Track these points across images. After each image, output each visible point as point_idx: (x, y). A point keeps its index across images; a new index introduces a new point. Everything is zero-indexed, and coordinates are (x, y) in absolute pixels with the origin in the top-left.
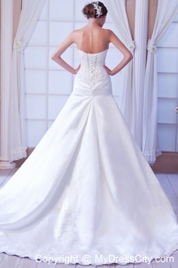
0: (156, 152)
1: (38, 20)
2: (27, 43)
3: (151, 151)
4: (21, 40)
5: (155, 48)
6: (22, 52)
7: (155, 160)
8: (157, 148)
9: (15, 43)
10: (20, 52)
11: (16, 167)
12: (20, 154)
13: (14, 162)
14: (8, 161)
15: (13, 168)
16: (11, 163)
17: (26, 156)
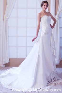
0: (60, 59)
1: (13, 8)
2: (9, 17)
3: (58, 59)
5: (58, 18)
6: (7, 20)
7: (59, 62)
8: (60, 57)
9: (4, 17)
10: (6, 20)
11: (5, 66)
12: (7, 61)
13: (5, 64)
14: (2, 64)
15: (4, 67)
16: (3, 65)
17: (9, 62)
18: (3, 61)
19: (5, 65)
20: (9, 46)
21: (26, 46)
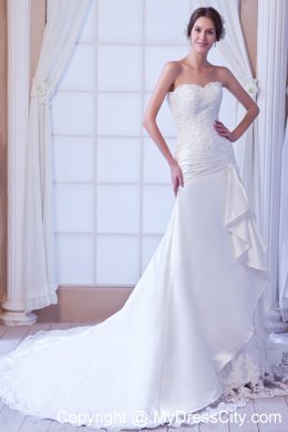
1: (77, 43)
2: (57, 86)
4: (46, 80)
6: (47, 103)
10: (44, 104)
11: (38, 322)
12: (44, 297)
13: (34, 312)
14: (22, 312)
15: (31, 323)
16: (28, 314)
17: (55, 302)
18: (30, 297)
19: (35, 317)
20: (56, 234)
21: (141, 236)
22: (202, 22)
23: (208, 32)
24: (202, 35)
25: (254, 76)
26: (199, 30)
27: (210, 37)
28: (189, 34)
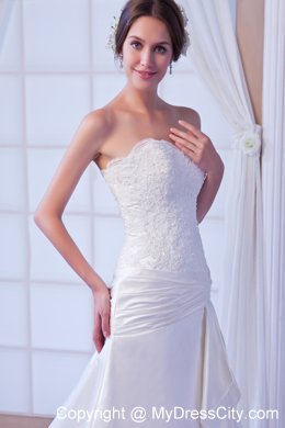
22: (143, 28)
23: (158, 48)
24: (145, 55)
25: (257, 120)
26: (138, 44)
27: (160, 59)
28: (119, 49)
